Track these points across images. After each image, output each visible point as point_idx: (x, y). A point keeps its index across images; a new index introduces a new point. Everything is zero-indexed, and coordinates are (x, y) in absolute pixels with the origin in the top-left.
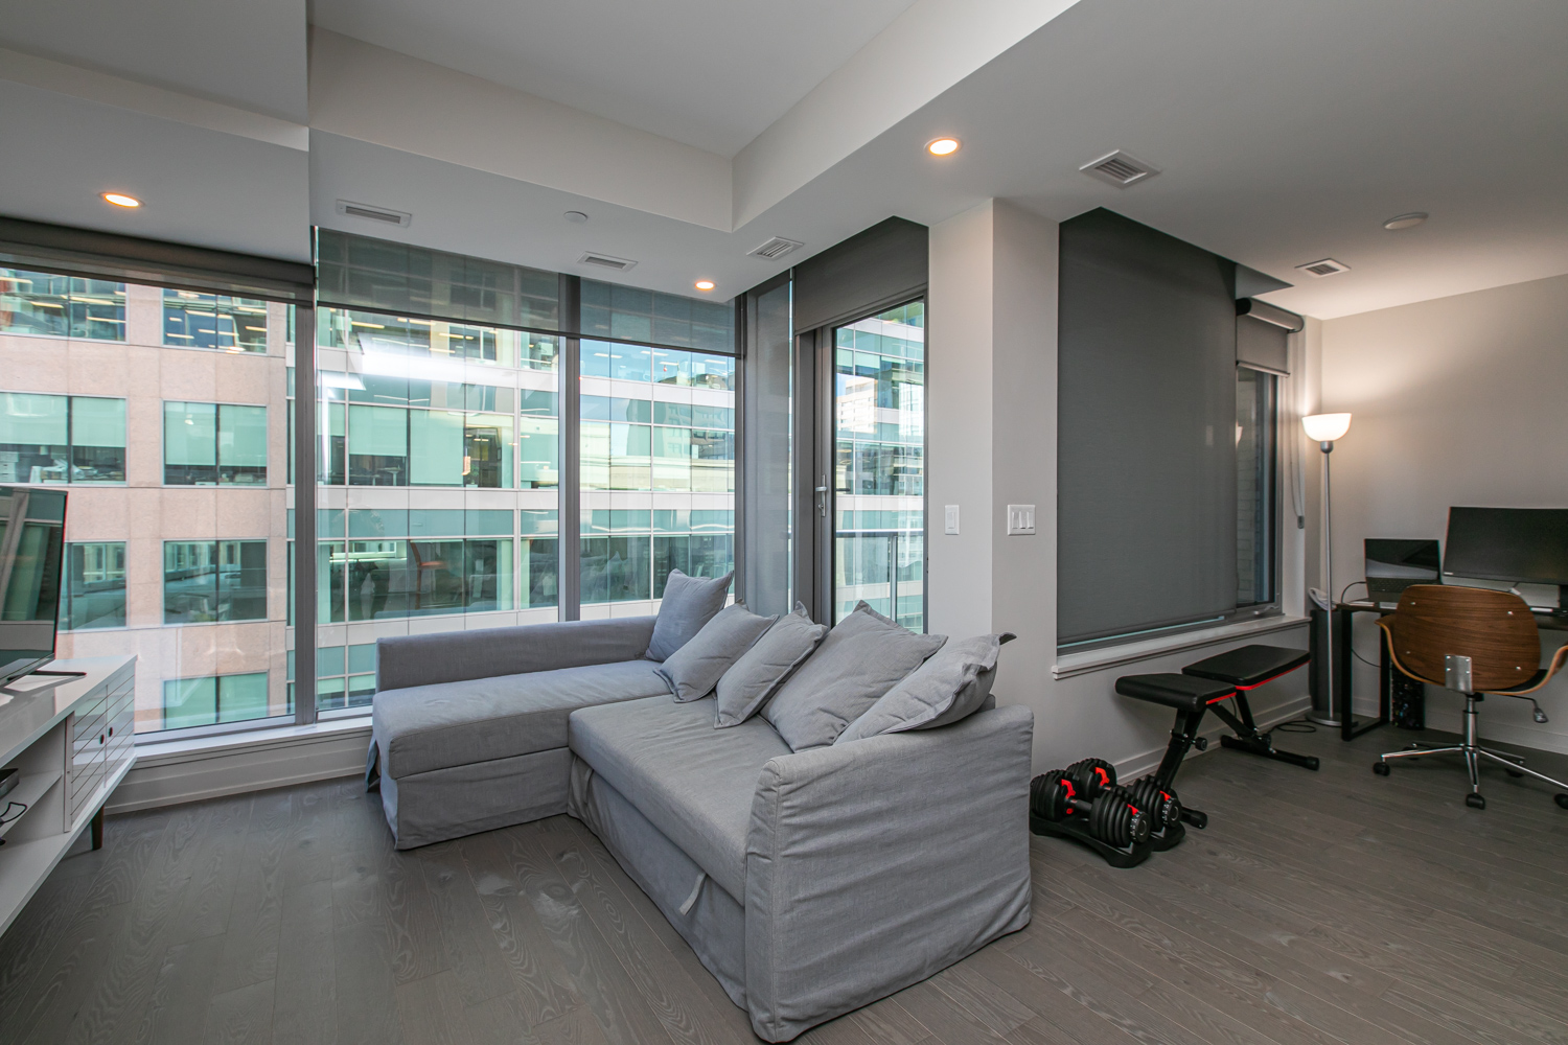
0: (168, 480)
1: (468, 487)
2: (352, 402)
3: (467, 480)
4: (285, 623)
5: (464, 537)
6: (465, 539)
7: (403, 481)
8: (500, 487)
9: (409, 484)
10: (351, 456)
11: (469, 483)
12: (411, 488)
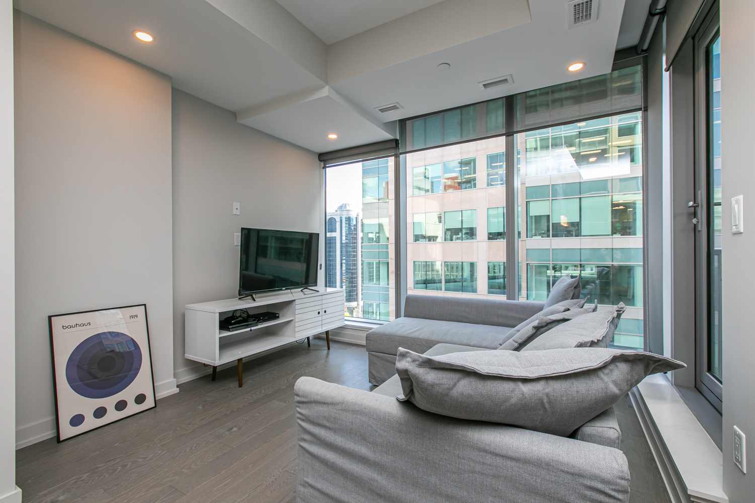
0: (489, 239)
1: (615, 236)
2: (553, 199)
3: (613, 233)
4: (526, 299)
5: (612, 263)
6: (612, 265)
7: (578, 234)
8: (635, 235)
9: (581, 236)
10: (552, 224)
11: (615, 233)
12: (581, 237)
